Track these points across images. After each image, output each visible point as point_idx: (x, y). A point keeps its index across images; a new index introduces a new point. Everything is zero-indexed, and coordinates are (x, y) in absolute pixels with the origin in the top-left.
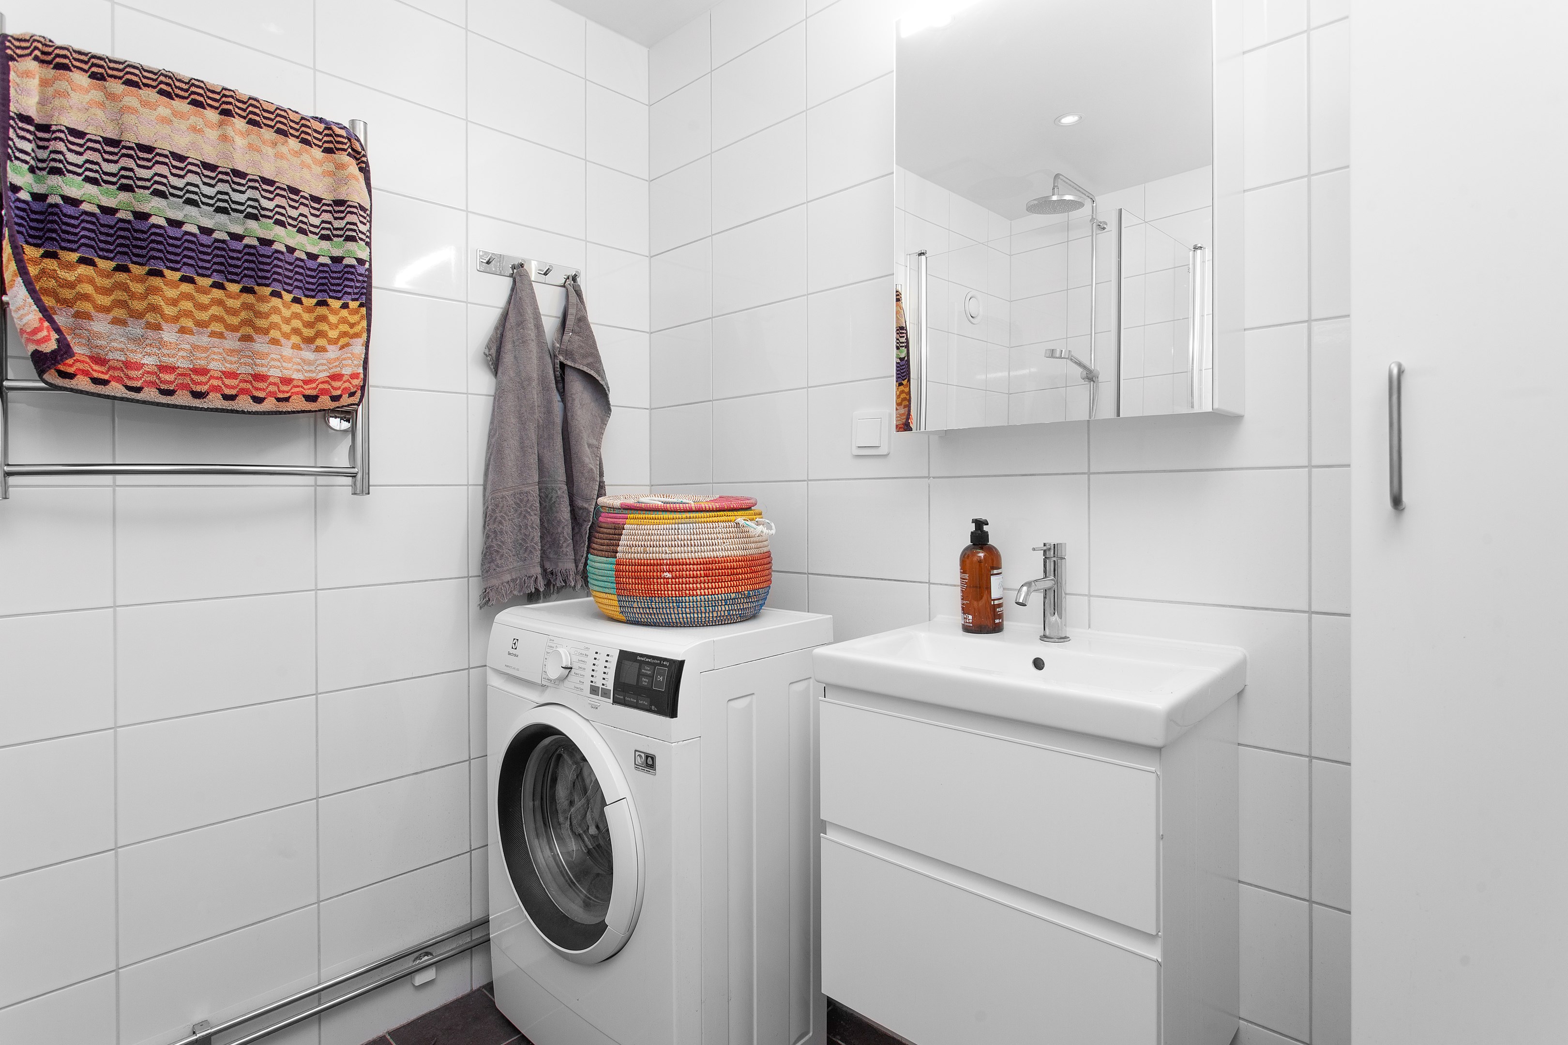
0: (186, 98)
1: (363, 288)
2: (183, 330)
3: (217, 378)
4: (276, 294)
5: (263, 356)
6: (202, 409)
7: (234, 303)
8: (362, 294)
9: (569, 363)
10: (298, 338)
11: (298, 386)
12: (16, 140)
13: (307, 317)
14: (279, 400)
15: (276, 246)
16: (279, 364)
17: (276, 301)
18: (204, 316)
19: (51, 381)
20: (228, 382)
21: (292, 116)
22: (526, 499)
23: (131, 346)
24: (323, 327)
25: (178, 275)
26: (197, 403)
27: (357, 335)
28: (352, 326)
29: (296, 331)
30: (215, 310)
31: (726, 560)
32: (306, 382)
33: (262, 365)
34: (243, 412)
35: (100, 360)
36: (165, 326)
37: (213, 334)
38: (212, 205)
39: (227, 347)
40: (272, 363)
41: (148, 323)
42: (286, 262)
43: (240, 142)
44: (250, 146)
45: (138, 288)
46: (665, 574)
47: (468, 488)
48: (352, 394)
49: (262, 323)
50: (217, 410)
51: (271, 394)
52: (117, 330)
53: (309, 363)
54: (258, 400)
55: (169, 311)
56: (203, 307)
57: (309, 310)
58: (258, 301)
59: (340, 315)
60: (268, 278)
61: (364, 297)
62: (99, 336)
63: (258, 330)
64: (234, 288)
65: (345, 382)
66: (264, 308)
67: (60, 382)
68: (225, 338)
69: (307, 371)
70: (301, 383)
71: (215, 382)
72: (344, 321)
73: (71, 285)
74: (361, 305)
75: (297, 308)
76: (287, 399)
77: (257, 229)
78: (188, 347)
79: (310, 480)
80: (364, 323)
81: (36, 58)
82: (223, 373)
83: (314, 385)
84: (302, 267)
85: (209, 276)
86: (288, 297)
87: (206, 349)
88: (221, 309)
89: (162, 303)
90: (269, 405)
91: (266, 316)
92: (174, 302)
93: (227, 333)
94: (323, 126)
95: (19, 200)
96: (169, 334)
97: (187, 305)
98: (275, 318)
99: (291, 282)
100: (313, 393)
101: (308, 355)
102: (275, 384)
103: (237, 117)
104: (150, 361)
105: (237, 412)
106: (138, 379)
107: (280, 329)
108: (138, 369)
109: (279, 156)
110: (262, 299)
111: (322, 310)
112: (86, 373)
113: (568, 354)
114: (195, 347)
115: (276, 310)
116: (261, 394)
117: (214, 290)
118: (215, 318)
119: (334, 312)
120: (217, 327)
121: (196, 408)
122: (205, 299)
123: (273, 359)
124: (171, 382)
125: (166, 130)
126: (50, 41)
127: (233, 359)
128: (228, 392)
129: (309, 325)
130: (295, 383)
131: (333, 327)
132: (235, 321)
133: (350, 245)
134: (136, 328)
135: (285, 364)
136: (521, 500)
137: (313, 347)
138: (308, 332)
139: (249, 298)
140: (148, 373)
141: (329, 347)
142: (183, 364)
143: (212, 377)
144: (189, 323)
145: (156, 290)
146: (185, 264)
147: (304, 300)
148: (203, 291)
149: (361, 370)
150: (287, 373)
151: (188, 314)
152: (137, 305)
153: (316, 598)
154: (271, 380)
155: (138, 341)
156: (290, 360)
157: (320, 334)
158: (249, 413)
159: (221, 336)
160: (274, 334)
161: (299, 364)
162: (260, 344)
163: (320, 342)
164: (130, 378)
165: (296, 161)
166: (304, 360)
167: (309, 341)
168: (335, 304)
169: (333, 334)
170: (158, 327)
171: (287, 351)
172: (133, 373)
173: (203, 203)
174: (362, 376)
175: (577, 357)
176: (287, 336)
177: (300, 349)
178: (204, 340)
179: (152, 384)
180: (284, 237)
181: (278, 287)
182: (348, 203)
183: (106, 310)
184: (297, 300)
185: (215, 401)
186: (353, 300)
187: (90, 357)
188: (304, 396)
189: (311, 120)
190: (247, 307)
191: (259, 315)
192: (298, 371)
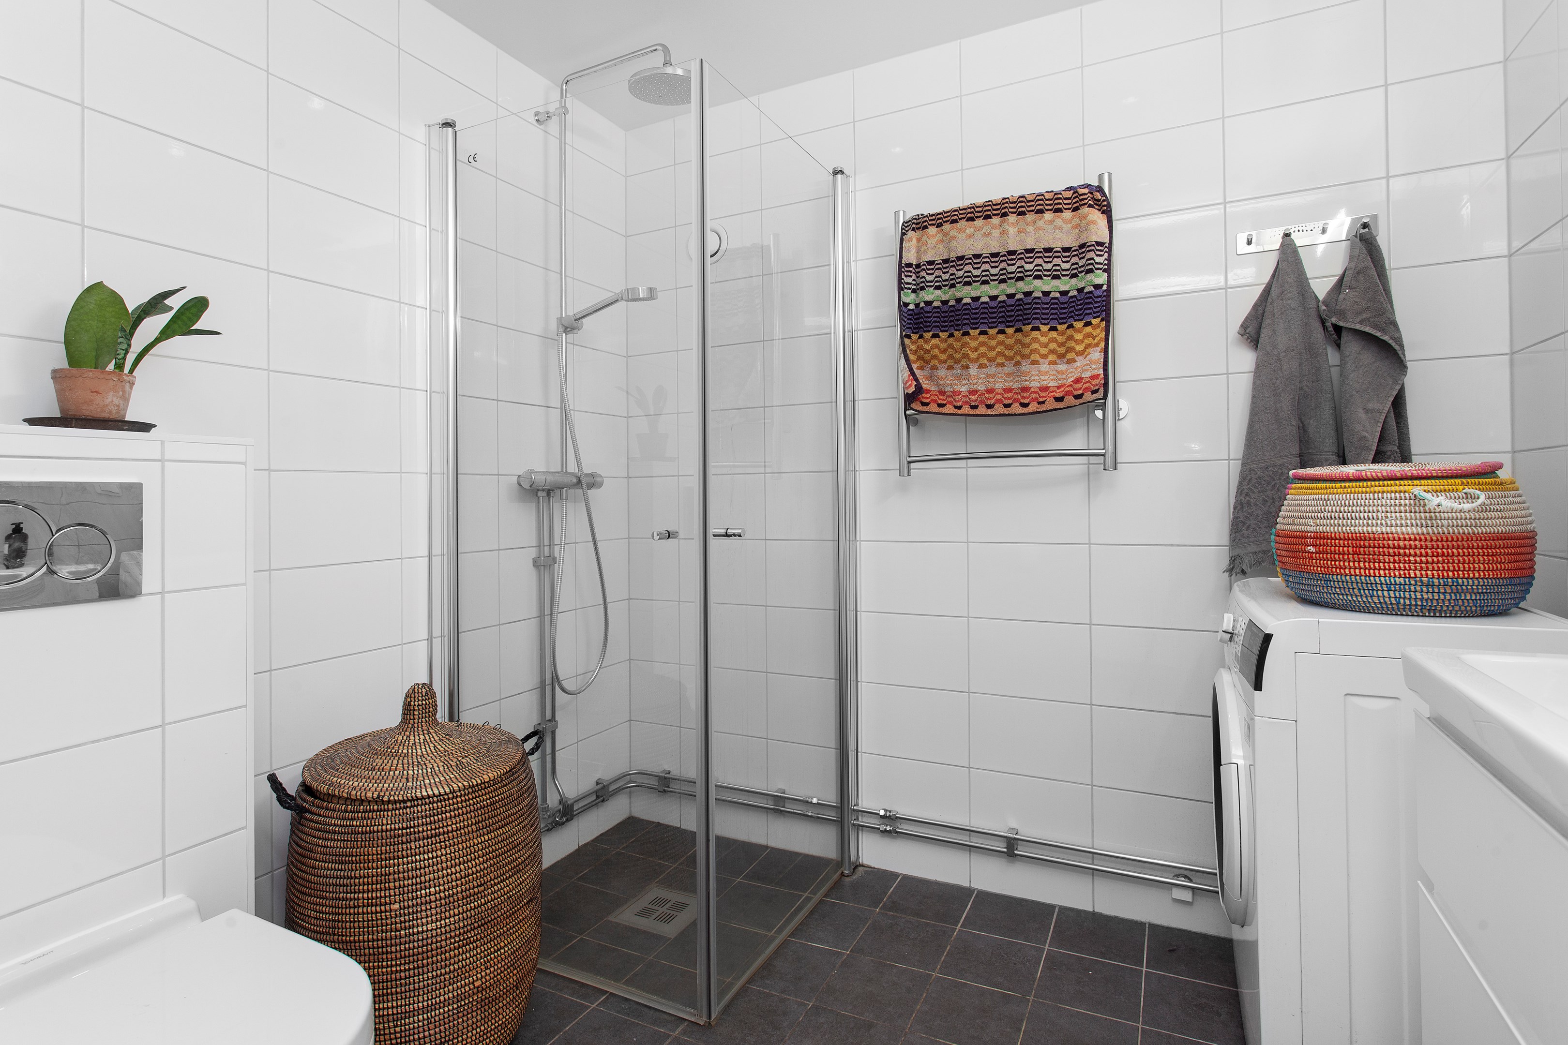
0: (981, 216)
1: (1103, 306)
2: (981, 366)
3: (1000, 394)
4: (1037, 329)
5: (1027, 373)
6: (992, 415)
7: (1009, 342)
8: (1102, 311)
9: (1341, 324)
10: (1055, 356)
11: (1053, 392)
12: (905, 278)
13: (1060, 339)
14: (1039, 403)
15: (1035, 295)
16: (1038, 378)
17: (1036, 334)
18: (993, 354)
19: (916, 408)
20: (1006, 395)
21: (1047, 196)
22: (1280, 471)
23: (956, 381)
24: (1072, 344)
25: (977, 331)
26: (989, 412)
27: (1097, 345)
28: (1094, 338)
29: (1053, 352)
30: (999, 349)
31: (1385, 537)
32: (1058, 387)
33: (1026, 381)
34: (1015, 415)
35: (942, 393)
36: (971, 365)
37: (998, 365)
38: (997, 280)
39: (1007, 372)
40: (1033, 378)
41: (963, 366)
42: (1043, 303)
43: (1012, 230)
44: (1019, 231)
45: (957, 345)
46: (1309, 548)
47: (1229, 463)
48: (1094, 392)
49: (1026, 351)
50: (1000, 415)
51: (1033, 400)
52: (949, 373)
53: (1062, 373)
54: (1025, 405)
55: (973, 355)
56: (992, 349)
57: (1062, 334)
58: (1023, 336)
59: (1084, 332)
60: (1029, 319)
61: (1104, 313)
62: (941, 378)
63: (1024, 357)
64: (1010, 331)
65: (1085, 383)
66: (1027, 340)
67: (921, 408)
68: (1005, 366)
69: (1060, 379)
70: (1055, 389)
71: (998, 397)
72: (1089, 335)
73: (928, 352)
74: (1102, 320)
75: (1053, 334)
76: (1043, 402)
77: (1022, 286)
78: (984, 376)
79: (1084, 459)
80: (1103, 335)
81: (913, 229)
82: (1004, 390)
83: (1062, 389)
84: (1056, 304)
85: (996, 327)
86: (1045, 328)
87: (994, 375)
88: (1003, 347)
89: (969, 352)
90: (1033, 407)
91: (1028, 345)
92: (976, 349)
93: (1041, 360)
94: (1072, 192)
95: (909, 310)
96: (973, 371)
97: (983, 349)
98: (1035, 346)
99: (1047, 317)
100: (1061, 395)
101: (1062, 367)
102: (1035, 392)
103: (1010, 214)
104: (964, 389)
105: (1012, 415)
106: (959, 401)
107: (1039, 353)
108: (959, 395)
109: (1037, 230)
110: (1027, 335)
111: (1070, 332)
112: (935, 401)
113: (1341, 314)
114: (988, 375)
115: (1035, 340)
116: (1026, 401)
117: (999, 335)
118: (1000, 354)
119: (1079, 331)
120: (1000, 360)
121: (989, 415)
122: (993, 343)
123: (1033, 375)
124: (975, 401)
125: (970, 242)
126: (922, 215)
127: (1010, 379)
128: (1006, 402)
129: (1061, 345)
130: (1051, 389)
131: (1078, 342)
132: (1010, 353)
133: (1090, 277)
134: (958, 371)
135: (1041, 377)
136: (1275, 473)
137: (1065, 360)
138: (1061, 350)
139: (1019, 335)
140: (964, 396)
141: (1077, 358)
142: (982, 388)
143: (997, 394)
144: (984, 361)
145: (965, 345)
146: (981, 323)
147: (1059, 327)
148: (992, 338)
149: (1101, 372)
150: (1044, 383)
151: (984, 355)
152: (958, 356)
153: (1090, 550)
154: (1032, 390)
155: (958, 377)
156: (1046, 373)
157: (1070, 350)
158: (1019, 415)
159: (1003, 365)
160: (1035, 357)
161: (1054, 375)
162: (1025, 367)
163: (1070, 356)
164: (956, 401)
165: (1050, 228)
166: (1058, 372)
167: (1062, 356)
168: (1079, 325)
169: (1079, 348)
170: (967, 367)
171: (1044, 367)
172: (957, 398)
173: (991, 280)
174: (1102, 376)
175: (1349, 316)
176: (1045, 357)
177: (1056, 363)
178: (993, 370)
179: (966, 403)
180: (1039, 286)
181: (1036, 323)
182: (1088, 244)
183: (944, 362)
184: (1053, 329)
185: (999, 409)
186: (1095, 318)
187: (939, 392)
188: (1054, 398)
189: (1062, 193)
190: (1018, 342)
191: (1025, 346)
192: (1053, 380)
